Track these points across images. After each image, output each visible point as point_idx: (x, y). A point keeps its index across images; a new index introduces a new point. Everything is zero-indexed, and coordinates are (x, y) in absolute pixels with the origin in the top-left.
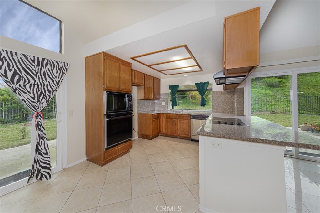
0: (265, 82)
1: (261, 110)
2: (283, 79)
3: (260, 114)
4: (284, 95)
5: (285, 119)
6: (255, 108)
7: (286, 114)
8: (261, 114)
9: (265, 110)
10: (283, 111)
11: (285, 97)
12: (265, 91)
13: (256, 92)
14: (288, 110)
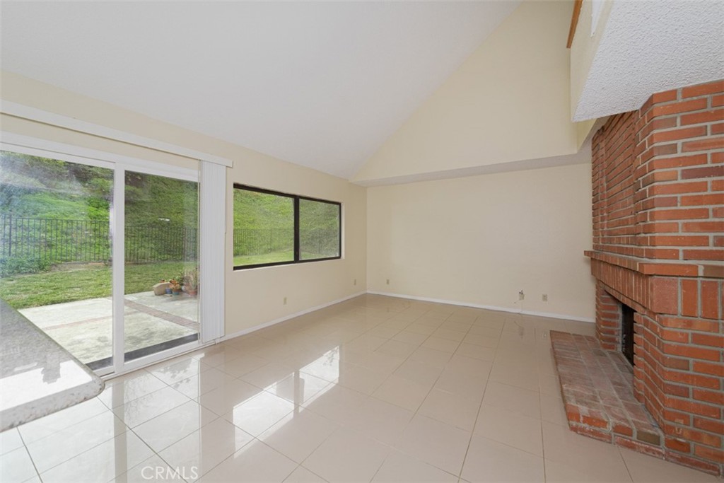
0: (97, 185)
1: (79, 258)
2: (138, 187)
3: (74, 270)
4: (139, 222)
5: (132, 275)
6: (61, 255)
7: (137, 264)
8: (77, 270)
9: (90, 259)
10: (132, 258)
11: (140, 228)
12: (96, 209)
13: (70, 209)
14: (143, 254)
